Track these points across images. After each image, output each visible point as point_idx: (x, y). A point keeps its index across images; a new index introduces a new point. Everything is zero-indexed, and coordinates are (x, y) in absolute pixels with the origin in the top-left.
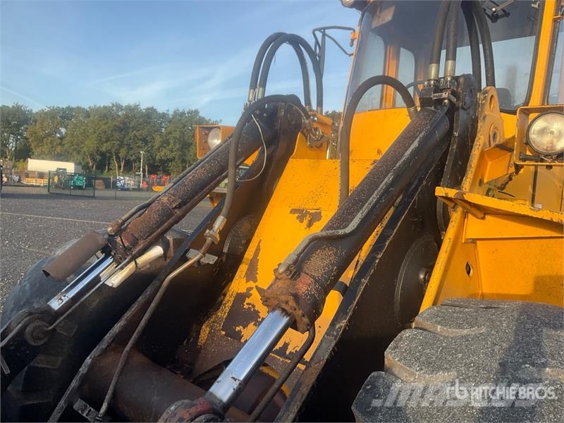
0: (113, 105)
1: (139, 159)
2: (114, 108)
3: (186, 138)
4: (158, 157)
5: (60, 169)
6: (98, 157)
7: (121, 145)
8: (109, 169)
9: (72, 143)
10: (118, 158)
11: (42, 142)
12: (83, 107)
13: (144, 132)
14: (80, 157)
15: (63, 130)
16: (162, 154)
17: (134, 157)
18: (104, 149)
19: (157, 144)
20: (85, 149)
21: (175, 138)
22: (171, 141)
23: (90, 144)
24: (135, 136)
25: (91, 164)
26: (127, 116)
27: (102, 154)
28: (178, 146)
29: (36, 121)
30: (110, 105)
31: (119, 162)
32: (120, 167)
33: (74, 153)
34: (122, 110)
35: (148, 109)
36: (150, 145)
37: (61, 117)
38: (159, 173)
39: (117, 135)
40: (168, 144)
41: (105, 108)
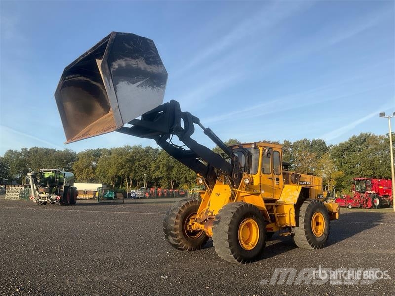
0: (125, 146)
1: (142, 179)
2: (126, 148)
3: (170, 164)
4: (153, 177)
5: (100, 188)
6: (116, 179)
7: (131, 171)
8: (123, 186)
9: (101, 171)
10: (128, 179)
11: (82, 172)
12: (107, 148)
13: (145, 162)
14: (105, 180)
15: (94, 164)
16: (156, 174)
17: (138, 177)
18: (120, 173)
19: (153, 168)
20: (109, 174)
21: (164, 164)
22: (161, 166)
23: (112, 172)
24: (139, 164)
25: (112, 184)
26: (134, 153)
27: (119, 177)
28: (165, 169)
29: (78, 159)
30: (124, 147)
31: (129, 182)
32: (129, 184)
33: (102, 177)
34: (131, 149)
35: (146, 147)
36: (148, 169)
37: (94, 155)
38: (153, 187)
39: (128, 165)
40: (160, 168)
41: (121, 148)
